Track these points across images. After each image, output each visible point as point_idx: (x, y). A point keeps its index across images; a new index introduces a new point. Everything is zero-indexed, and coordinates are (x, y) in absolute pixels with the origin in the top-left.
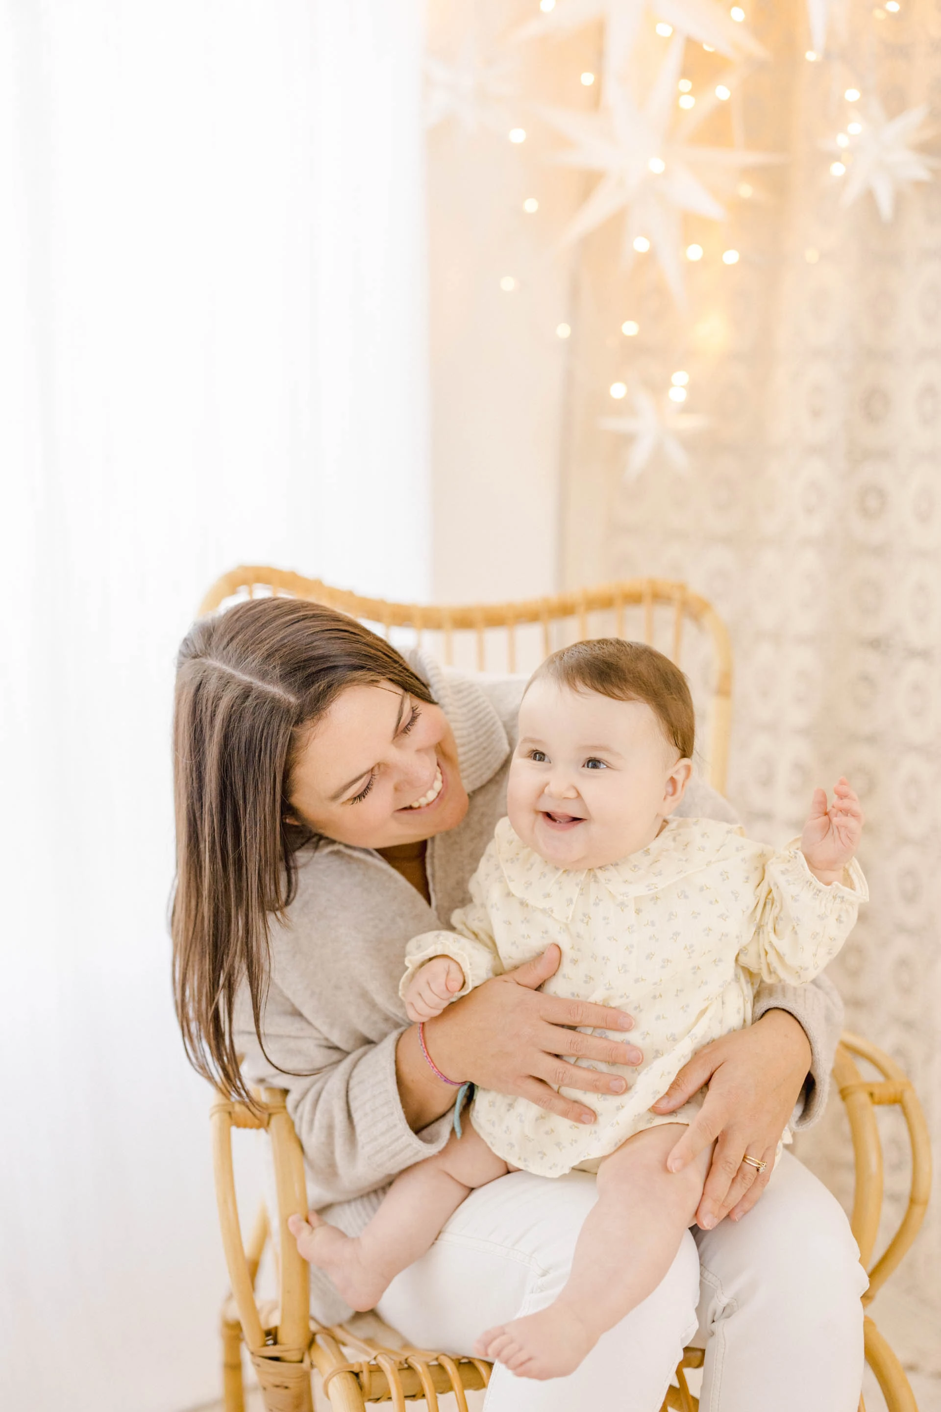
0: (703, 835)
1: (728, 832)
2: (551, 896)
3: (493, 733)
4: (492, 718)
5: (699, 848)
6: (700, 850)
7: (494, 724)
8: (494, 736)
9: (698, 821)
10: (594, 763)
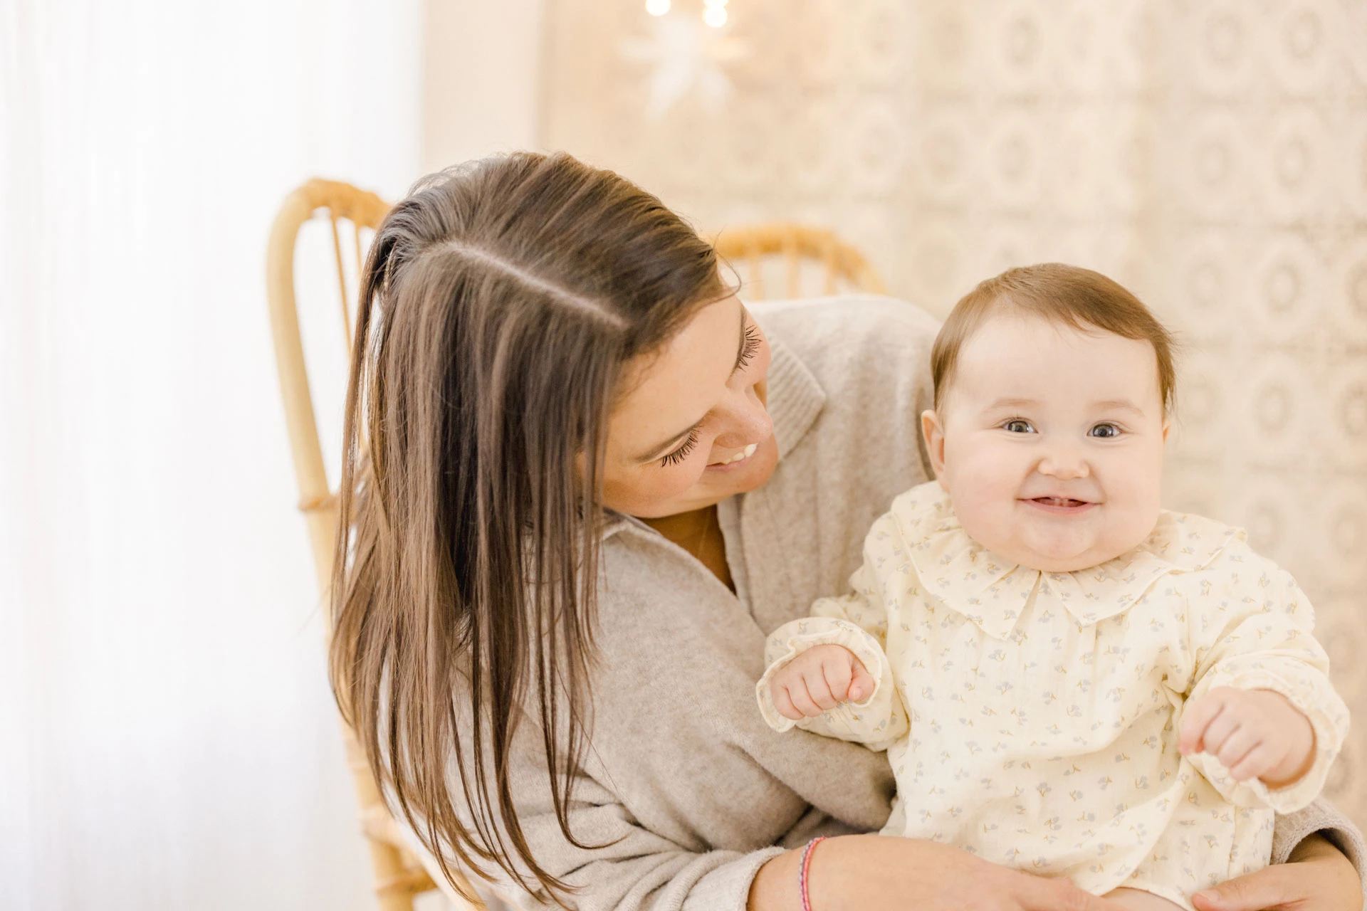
0: (1191, 536)
1: (1228, 533)
2: (980, 604)
3: (793, 378)
4: (788, 359)
5: (1184, 549)
6: (1186, 552)
7: (793, 366)
8: (795, 383)
9: (1185, 517)
10: (1103, 430)
